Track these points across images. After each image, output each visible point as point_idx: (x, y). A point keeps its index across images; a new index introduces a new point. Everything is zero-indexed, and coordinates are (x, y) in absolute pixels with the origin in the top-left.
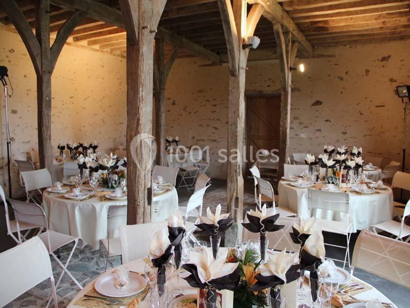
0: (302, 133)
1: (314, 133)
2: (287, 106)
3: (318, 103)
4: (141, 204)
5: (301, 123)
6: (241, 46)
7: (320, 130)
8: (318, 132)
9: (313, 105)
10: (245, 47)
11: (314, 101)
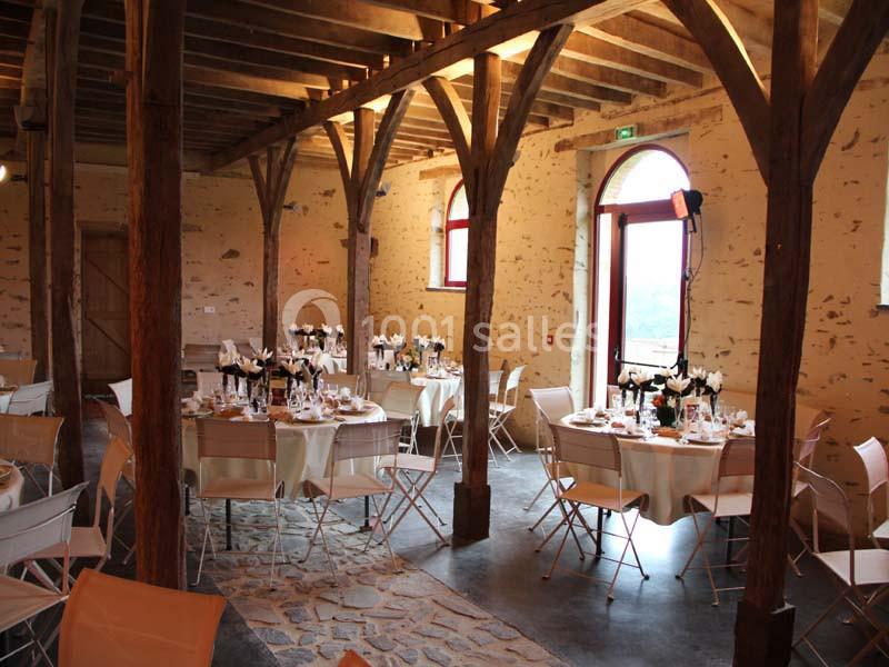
0: (207, 305)
1: (228, 304)
3: (233, 254)
5: (204, 289)
7: (237, 299)
8: (234, 303)
9: (223, 257)
11: (225, 250)
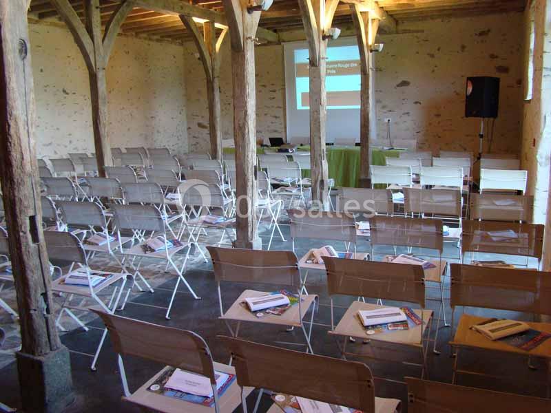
1: (401, 116)
2: (368, 89)
3: (405, 83)
4: (250, 178)
5: (384, 107)
6: (321, 38)
7: (408, 113)
8: (406, 115)
9: (398, 86)
10: (324, 37)
11: (399, 81)
